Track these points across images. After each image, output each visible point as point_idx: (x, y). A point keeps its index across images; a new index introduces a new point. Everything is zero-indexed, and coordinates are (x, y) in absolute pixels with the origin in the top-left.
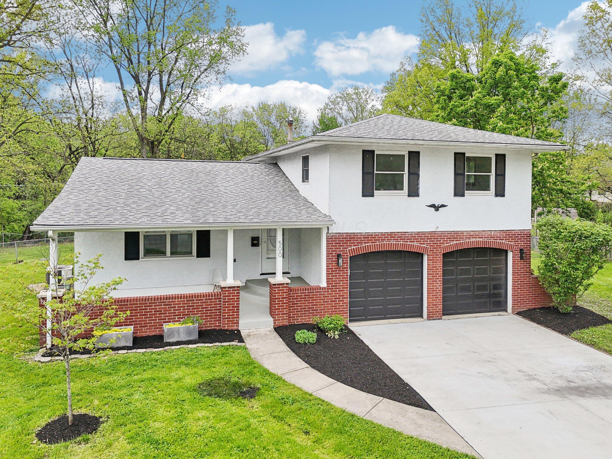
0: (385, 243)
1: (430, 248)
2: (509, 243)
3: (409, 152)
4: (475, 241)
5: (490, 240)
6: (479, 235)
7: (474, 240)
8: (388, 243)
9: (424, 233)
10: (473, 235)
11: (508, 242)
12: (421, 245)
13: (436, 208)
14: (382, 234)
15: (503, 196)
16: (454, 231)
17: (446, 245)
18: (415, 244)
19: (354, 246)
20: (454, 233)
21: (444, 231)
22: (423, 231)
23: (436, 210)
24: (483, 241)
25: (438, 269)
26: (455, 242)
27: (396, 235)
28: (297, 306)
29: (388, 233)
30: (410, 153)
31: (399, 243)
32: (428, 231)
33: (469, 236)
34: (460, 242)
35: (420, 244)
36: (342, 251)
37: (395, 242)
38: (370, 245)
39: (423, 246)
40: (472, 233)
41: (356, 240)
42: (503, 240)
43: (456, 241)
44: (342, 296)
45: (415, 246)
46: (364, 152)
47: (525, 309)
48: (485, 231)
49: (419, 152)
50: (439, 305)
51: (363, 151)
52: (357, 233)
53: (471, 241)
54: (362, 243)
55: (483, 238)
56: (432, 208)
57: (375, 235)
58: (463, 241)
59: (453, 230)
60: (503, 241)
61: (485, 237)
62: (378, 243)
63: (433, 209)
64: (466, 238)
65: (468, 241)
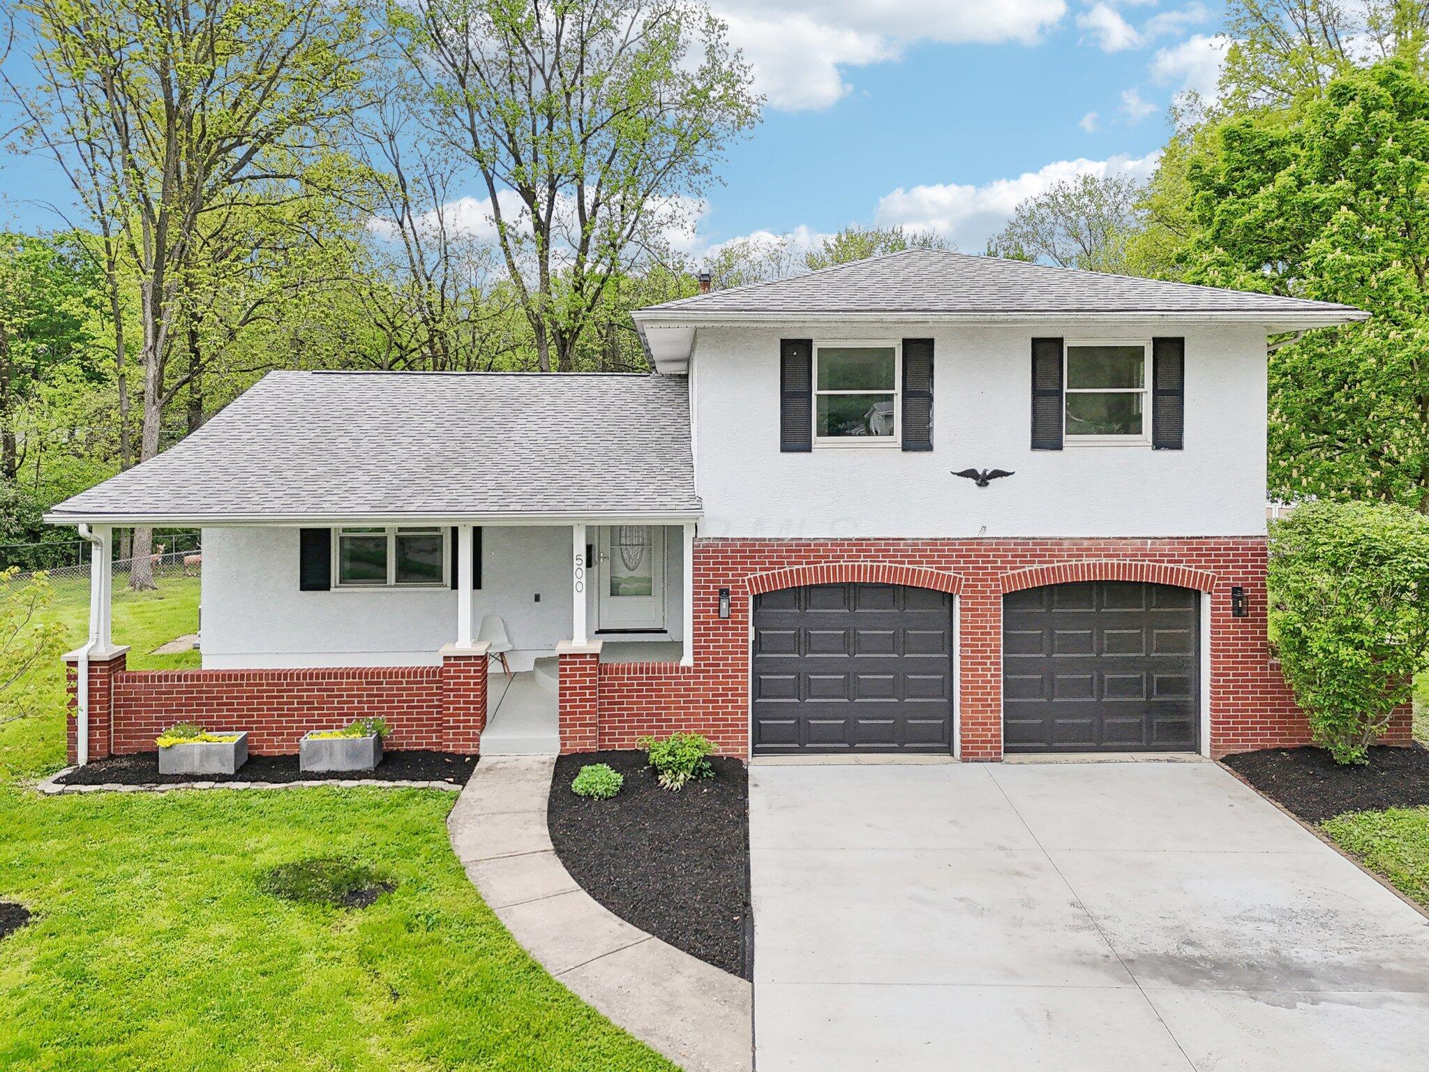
0: (844, 564)
1: (967, 580)
2: (1200, 571)
3: (904, 340)
4: (1095, 565)
5: (1139, 563)
6: (1108, 549)
7: (1092, 561)
8: (850, 564)
9: (949, 541)
10: (1090, 550)
11: (1197, 567)
12: (941, 572)
13: (983, 480)
14: (835, 542)
15: (1178, 445)
16: (1034, 538)
17: (1010, 572)
18: (924, 568)
19: (761, 569)
20: (1034, 544)
21: (1004, 538)
22: (947, 537)
23: (980, 485)
24: (1119, 565)
25: (989, 634)
26: (1036, 566)
27: (872, 545)
28: (619, 709)
29: (851, 540)
30: (906, 343)
31: (881, 564)
32: (960, 537)
33: (1078, 550)
34: (1050, 566)
35: (937, 568)
36: (731, 581)
37: (869, 564)
38: (804, 569)
39: (947, 573)
40: (1086, 544)
41: (766, 557)
42: (1181, 562)
43: (1040, 562)
44: (731, 689)
45: (925, 573)
46: (786, 344)
47: (1250, 750)
48: (1126, 538)
49: (932, 341)
50: (991, 724)
51: (783, 341)
52: (770, 540)
53: (1083, 565)
54: (782, 563)
55: (1118, 556)
56: (970, 479)
57: (815, 545)
58: (1061, 564)
59: (1030, 536)
60: (1181, 566)
61: (1125, 555)
62: (825, 565)
63: (972, 481)
64: (1069, 556)
65: (1073, 563)
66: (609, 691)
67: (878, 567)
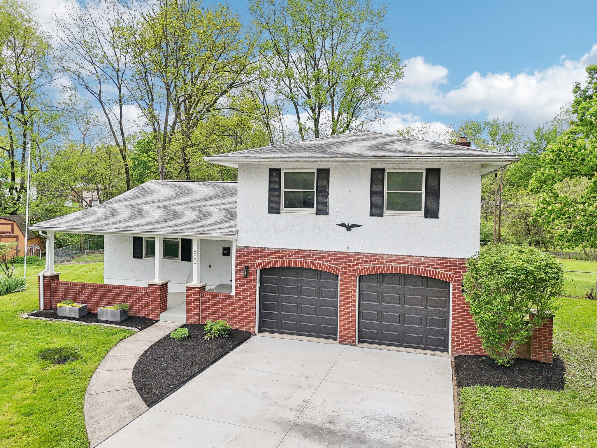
0: (292, 259)
1: (342, 269)
2: (446, 273)
4: (397, 267)
5: (418, 267)
6: (404, 260)
7: (396, 265)
8: (295, 259)
9: (335, 253)
10: (395, 260)
11: (445, 271)
12: (331, 265)
13: (349, 228)
14: (290, 251)
15: (436, 216)
16: (370, 254)
17: (360, 267)
18: (325, 263)
19: (261, 260)
20: (371, 256)
21: (358, 253)
22: (334, 251)
23: (347, 230)
24: (408, 267)
25: (351, 292)
26: (371, 265)
27: (304, 252)
28: (208, 309)
29: (296, 250)
30: (319, 170)
31: (307, 260)
32: (340, 251)
33: (390, 260)
34: (378, 265)
35: (330, 263)
36: (250, 264)
37: (302, 260)
38: (277, 260)
39: (334, 266)
40: (394, 257)
41: (263, 255)
42: (438, 268)
43: (373, 264)
44: (249, 305)
45: (325, 265)
46: (271, 170)
47: (470, 354)
48: (412, 256)
49: (329, 169)
50: (351, 330)
52: (264, 248)
53: (392, 267)
54: (269, 257)
55: (408, 263)
56: (344, 227)
57: (282, 251)
58: (382, 265)
59: (369, 252)
60: (438, 270)
61: (411, 263)
62: (285, 259)
63: (344, 228)
64: (386, 262)
65: (388, 265)
66: (205, 302)
67: (306, 261)
